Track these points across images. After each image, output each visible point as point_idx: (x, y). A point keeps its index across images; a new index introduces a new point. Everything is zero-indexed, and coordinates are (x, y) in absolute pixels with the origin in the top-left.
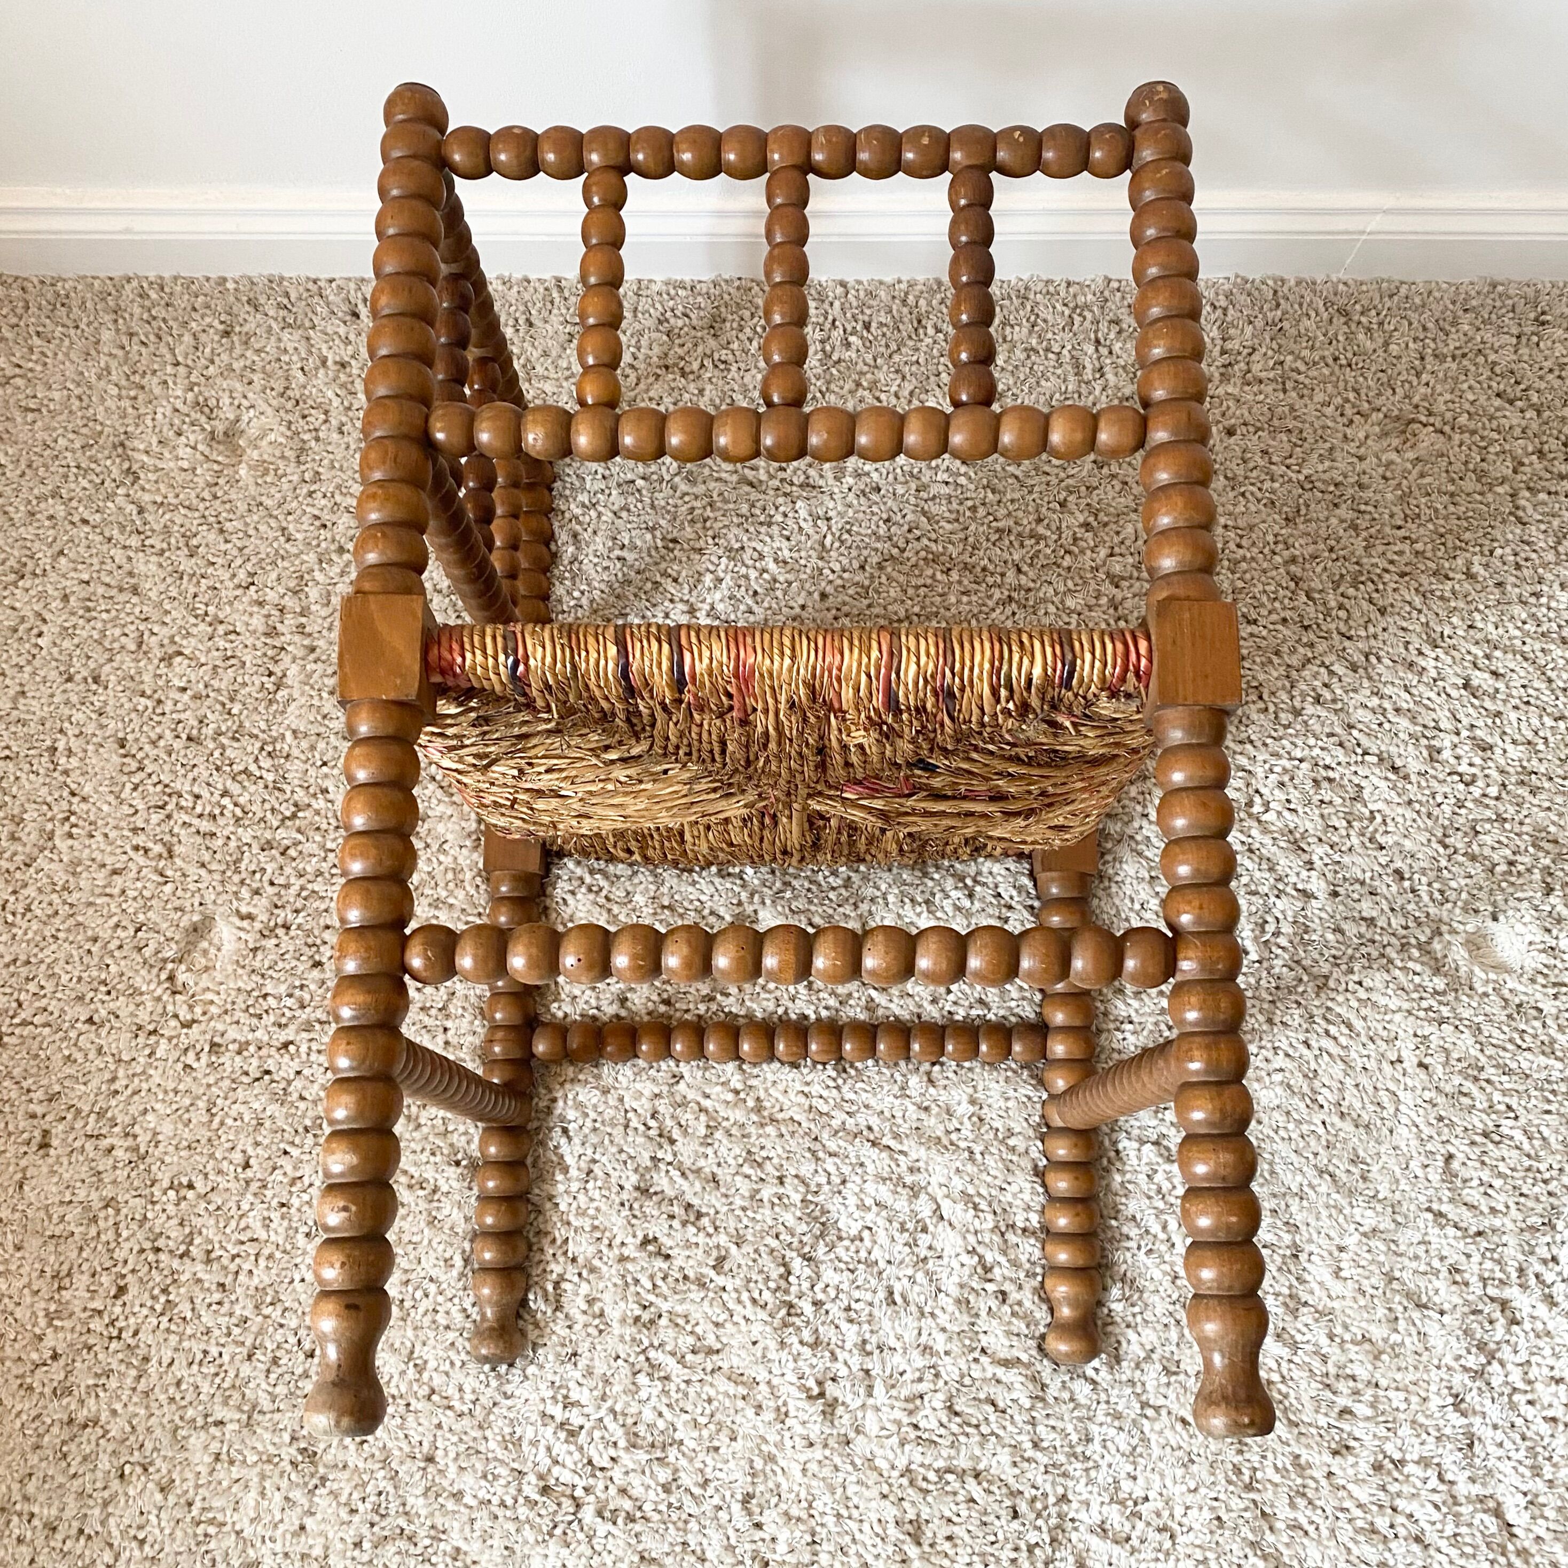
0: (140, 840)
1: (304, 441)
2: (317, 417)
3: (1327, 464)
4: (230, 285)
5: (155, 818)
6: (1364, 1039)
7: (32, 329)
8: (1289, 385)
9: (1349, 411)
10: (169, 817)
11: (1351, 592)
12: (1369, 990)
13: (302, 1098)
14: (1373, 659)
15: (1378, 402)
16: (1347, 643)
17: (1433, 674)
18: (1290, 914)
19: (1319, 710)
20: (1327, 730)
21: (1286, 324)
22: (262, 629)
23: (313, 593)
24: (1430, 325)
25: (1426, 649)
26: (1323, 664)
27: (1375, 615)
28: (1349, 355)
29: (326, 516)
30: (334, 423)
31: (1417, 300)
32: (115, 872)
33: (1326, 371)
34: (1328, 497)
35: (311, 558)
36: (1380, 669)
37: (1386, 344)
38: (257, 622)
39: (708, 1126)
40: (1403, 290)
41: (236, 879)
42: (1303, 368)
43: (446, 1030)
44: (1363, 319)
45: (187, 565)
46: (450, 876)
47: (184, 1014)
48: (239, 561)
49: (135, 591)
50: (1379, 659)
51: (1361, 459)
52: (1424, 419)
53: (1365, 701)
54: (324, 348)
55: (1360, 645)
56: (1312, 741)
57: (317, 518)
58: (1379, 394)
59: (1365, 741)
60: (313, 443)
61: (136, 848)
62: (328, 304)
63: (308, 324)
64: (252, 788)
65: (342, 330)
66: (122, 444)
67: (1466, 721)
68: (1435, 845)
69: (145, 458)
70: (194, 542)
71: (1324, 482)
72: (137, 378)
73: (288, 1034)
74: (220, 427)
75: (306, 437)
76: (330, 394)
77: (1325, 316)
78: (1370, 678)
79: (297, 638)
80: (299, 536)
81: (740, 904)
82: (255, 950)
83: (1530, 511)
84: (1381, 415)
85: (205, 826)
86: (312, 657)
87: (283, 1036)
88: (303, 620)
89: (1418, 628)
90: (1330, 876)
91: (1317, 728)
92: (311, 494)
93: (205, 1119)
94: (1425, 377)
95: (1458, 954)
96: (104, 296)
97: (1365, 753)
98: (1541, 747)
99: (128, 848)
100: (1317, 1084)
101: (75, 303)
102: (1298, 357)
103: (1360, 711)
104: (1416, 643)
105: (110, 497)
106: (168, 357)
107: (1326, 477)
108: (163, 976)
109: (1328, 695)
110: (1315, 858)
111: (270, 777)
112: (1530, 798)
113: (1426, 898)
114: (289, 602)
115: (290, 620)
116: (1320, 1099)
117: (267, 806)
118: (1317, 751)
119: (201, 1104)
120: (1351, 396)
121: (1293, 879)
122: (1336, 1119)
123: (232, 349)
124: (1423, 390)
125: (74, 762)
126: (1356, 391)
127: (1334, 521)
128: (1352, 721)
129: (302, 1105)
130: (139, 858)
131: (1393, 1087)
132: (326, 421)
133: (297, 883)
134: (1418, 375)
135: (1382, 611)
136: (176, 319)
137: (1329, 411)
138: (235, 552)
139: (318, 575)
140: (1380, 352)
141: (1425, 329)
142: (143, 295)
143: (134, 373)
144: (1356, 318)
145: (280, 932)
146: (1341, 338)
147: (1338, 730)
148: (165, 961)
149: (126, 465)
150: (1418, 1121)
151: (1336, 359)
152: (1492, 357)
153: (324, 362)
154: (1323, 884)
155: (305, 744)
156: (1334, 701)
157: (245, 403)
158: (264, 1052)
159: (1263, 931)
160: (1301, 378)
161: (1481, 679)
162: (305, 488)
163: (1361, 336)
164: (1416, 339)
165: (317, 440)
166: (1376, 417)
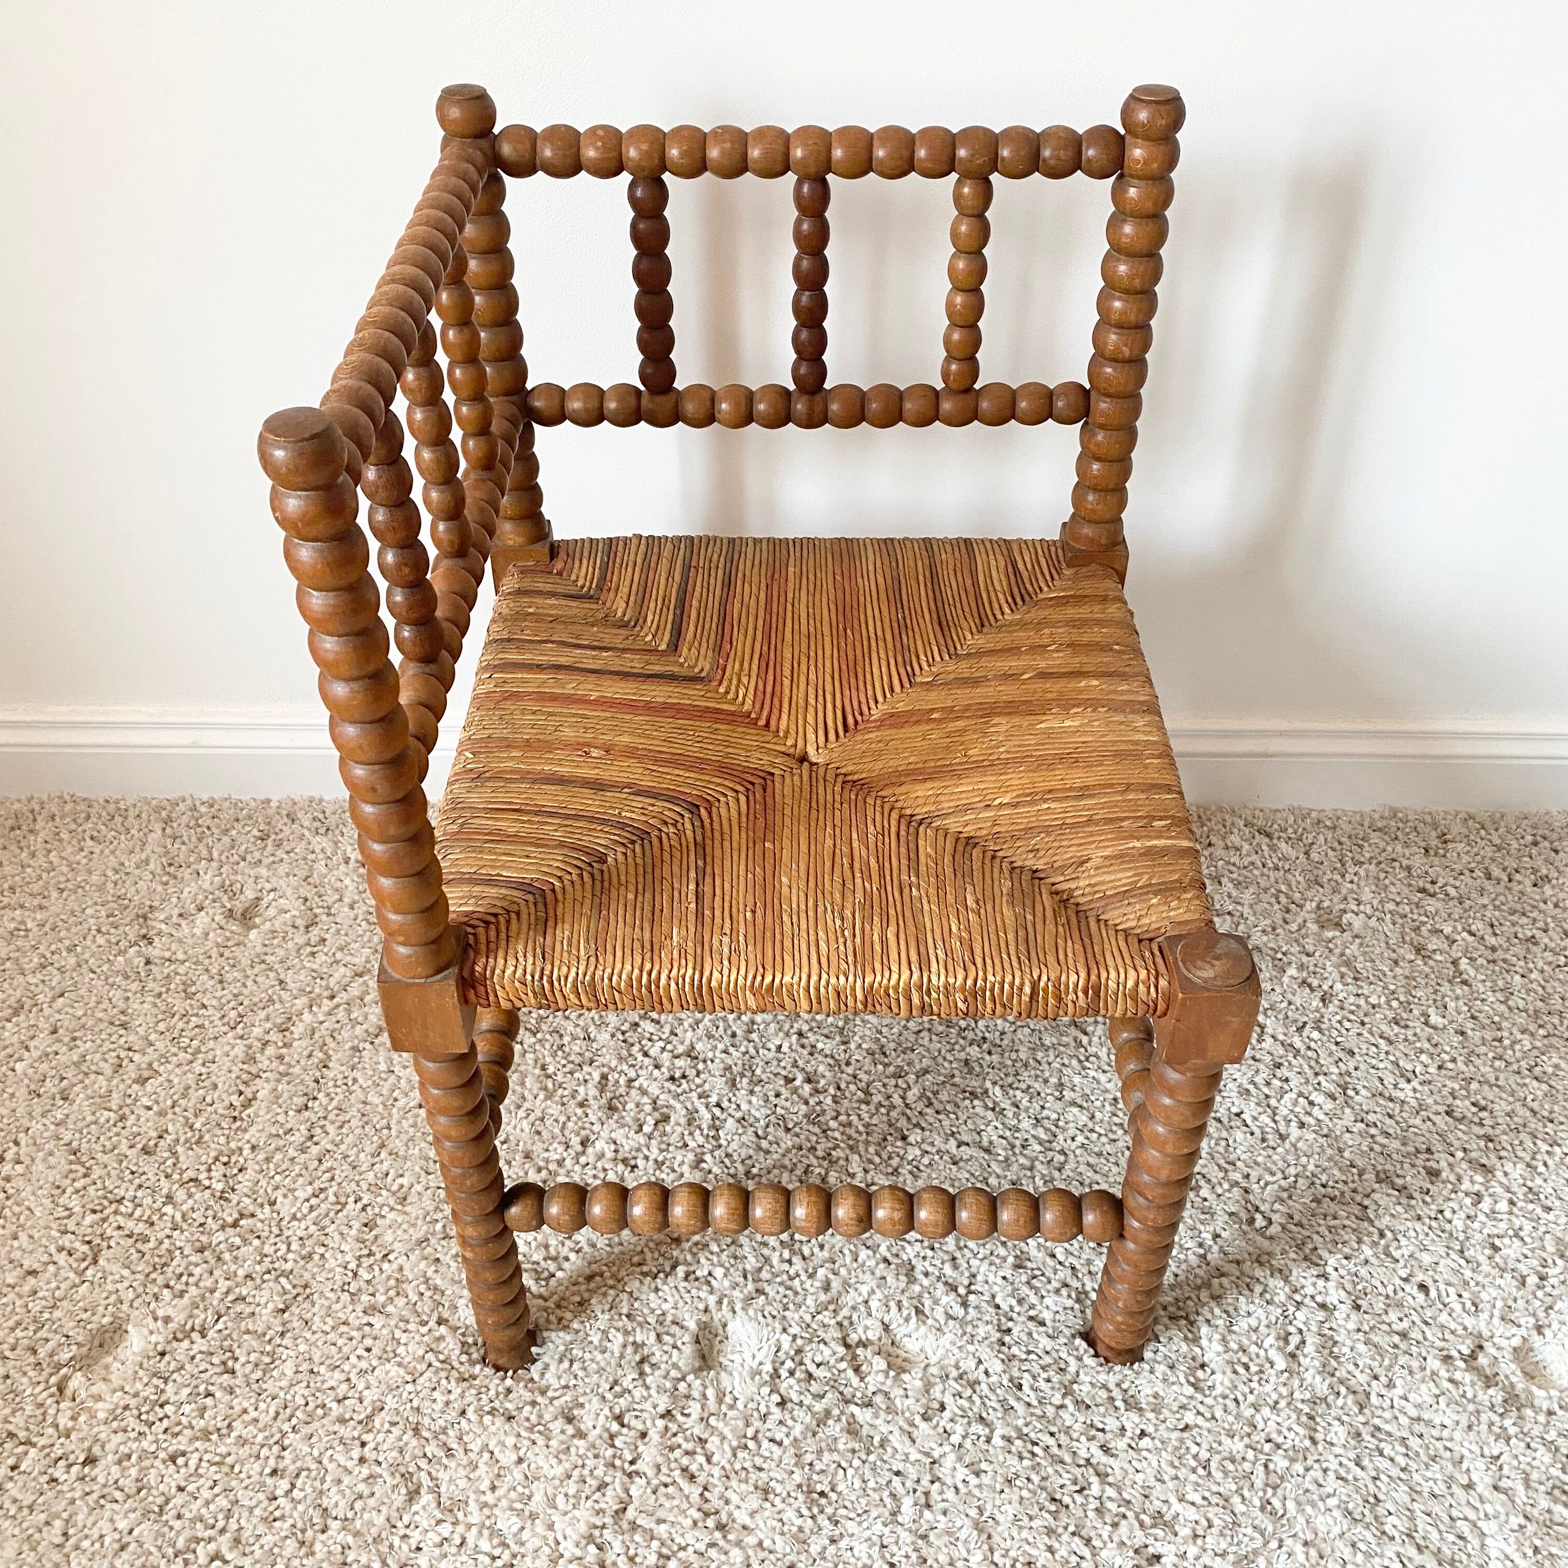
0: (66, 1241)
1: (316, 916)
2: (333, 897)
4: (274, 804)
5: (90, 1218)
6: (1426, 1459)
7: (88, 834)
9: (1283, 899)
10: (104, 1220)
11: (1316, 1036)
12: (1418, 1406)
13: (179, 1517)
15: (1309, 895)
17: (1413, 1103)
18: (1313, 1325)
21: (1214, 840)
22: (241, 1056)
23: (298, 1029)
24: (1343, 840)
25: (1403, 1084)
27: (1344, 1056)
28: (1275, 860)
29: (324, 969)
30: (347, 900)
31: (1328, 823)
32: (33, 1273)
33: (1256, 872)
34: (1278, 962)
35: (301, 1002)
36: (1358, 1100)
37: (1307, 853)
38: (239, 1050)
39: (661, 1555)
40: (1314, 814)
41: (160, 1280)
42: (1234, 869)
43: (363, 1444)
44: (1283, 835)
45: (179, 1004)
46: (392, 1282)
47: (64, 1421)
48: (232, 1004)
49: (124, 1026)
50: (1356, 1091)
52: (1355, 908)
53: (1350, 1127)
54: (348, 849)
55: (1336, 1080)
56: (1304, 1159)
57: (315, 971)
58: (1309, 888)
59: (1358, 1162)
60: (324, 917)
61: (61, 1249)
63: (337, 832)
64: (198, 1196)
66: (145, 918)
67: (1457, 1144)
68: (1454, 1256)
69: (163, 926)
70: (193, 989)
72: (172, 870)
73: (180, 1443)
74: (239, 907)
75: (317, 911)
76: (346, 882)
77: (1248, 833)
79: (274, 1066)
80: (295, 985)
81: (706, 1310)
82: (163, 1354)
83: (1472, 972)
84: (1314, 904)
85: (141, 1228)
87: (175, 1445)
89: (1390, 1066)
90: (1349, 1287)
92: (313, 954)
93: (59, 1540)
94: (1348, 877)
95: (1508, 1368)
96: (158, 810)
98: (1542, 1169)
99: (52, 1249)
100: (1380, 1511)
101: (132, 813)
102: (1228, 863)
104: (1389, 1079)
105: (121, 953)
106: (205, 853)
107: (1273, 946)
108: (53, 1380)
109: (1311, 1121)
110: (1329, 1269)
111: (219, 1187)
112: (1543, 1215)
113: (1457, 1307)
114: (274, 1036)
115: (270, 1051)
116: (1388, 1528)
117: (210, 1213)
119: (58, 1523)
120: (1283, 888)
121: (1309, 1290)
122: (1412, 1552)
123: (264, 848)
124: (1349, 886)
125: (19, 1168)
126: (1288, 885)
129: (177, 1524)
130: (62, 1258)
131: (1472, 1515)
132: (341, 900)
133: (223, 1285)
134: (1343, 876)
135: (1351, 1053)
136: (218, 827)
137: (1265, 898)
138: (230, 997)
140: (1302, 858)
141: (1339, 842)
142: (194, 809)
143: (170, 865)
144: (1276, 834)
145: (195, 1336)
146: (1265, 847)
148: (59, 1367)
149: (144, 931)
150: (1509, 1551)
151: (1263, 864)
152: (1405, 862)
153: (347, 860)
155: (261, 1157)
156: (1318, 1127)
157: (268, 886)
158: (146, 1463)
159: (1287, 1342)
160: (1234, 876)
161: (1462, 1106)
162: (309, 949)
163: (1283, 845)
164: (1334, 850)
165: (328, 915)
166: (1310, 906)
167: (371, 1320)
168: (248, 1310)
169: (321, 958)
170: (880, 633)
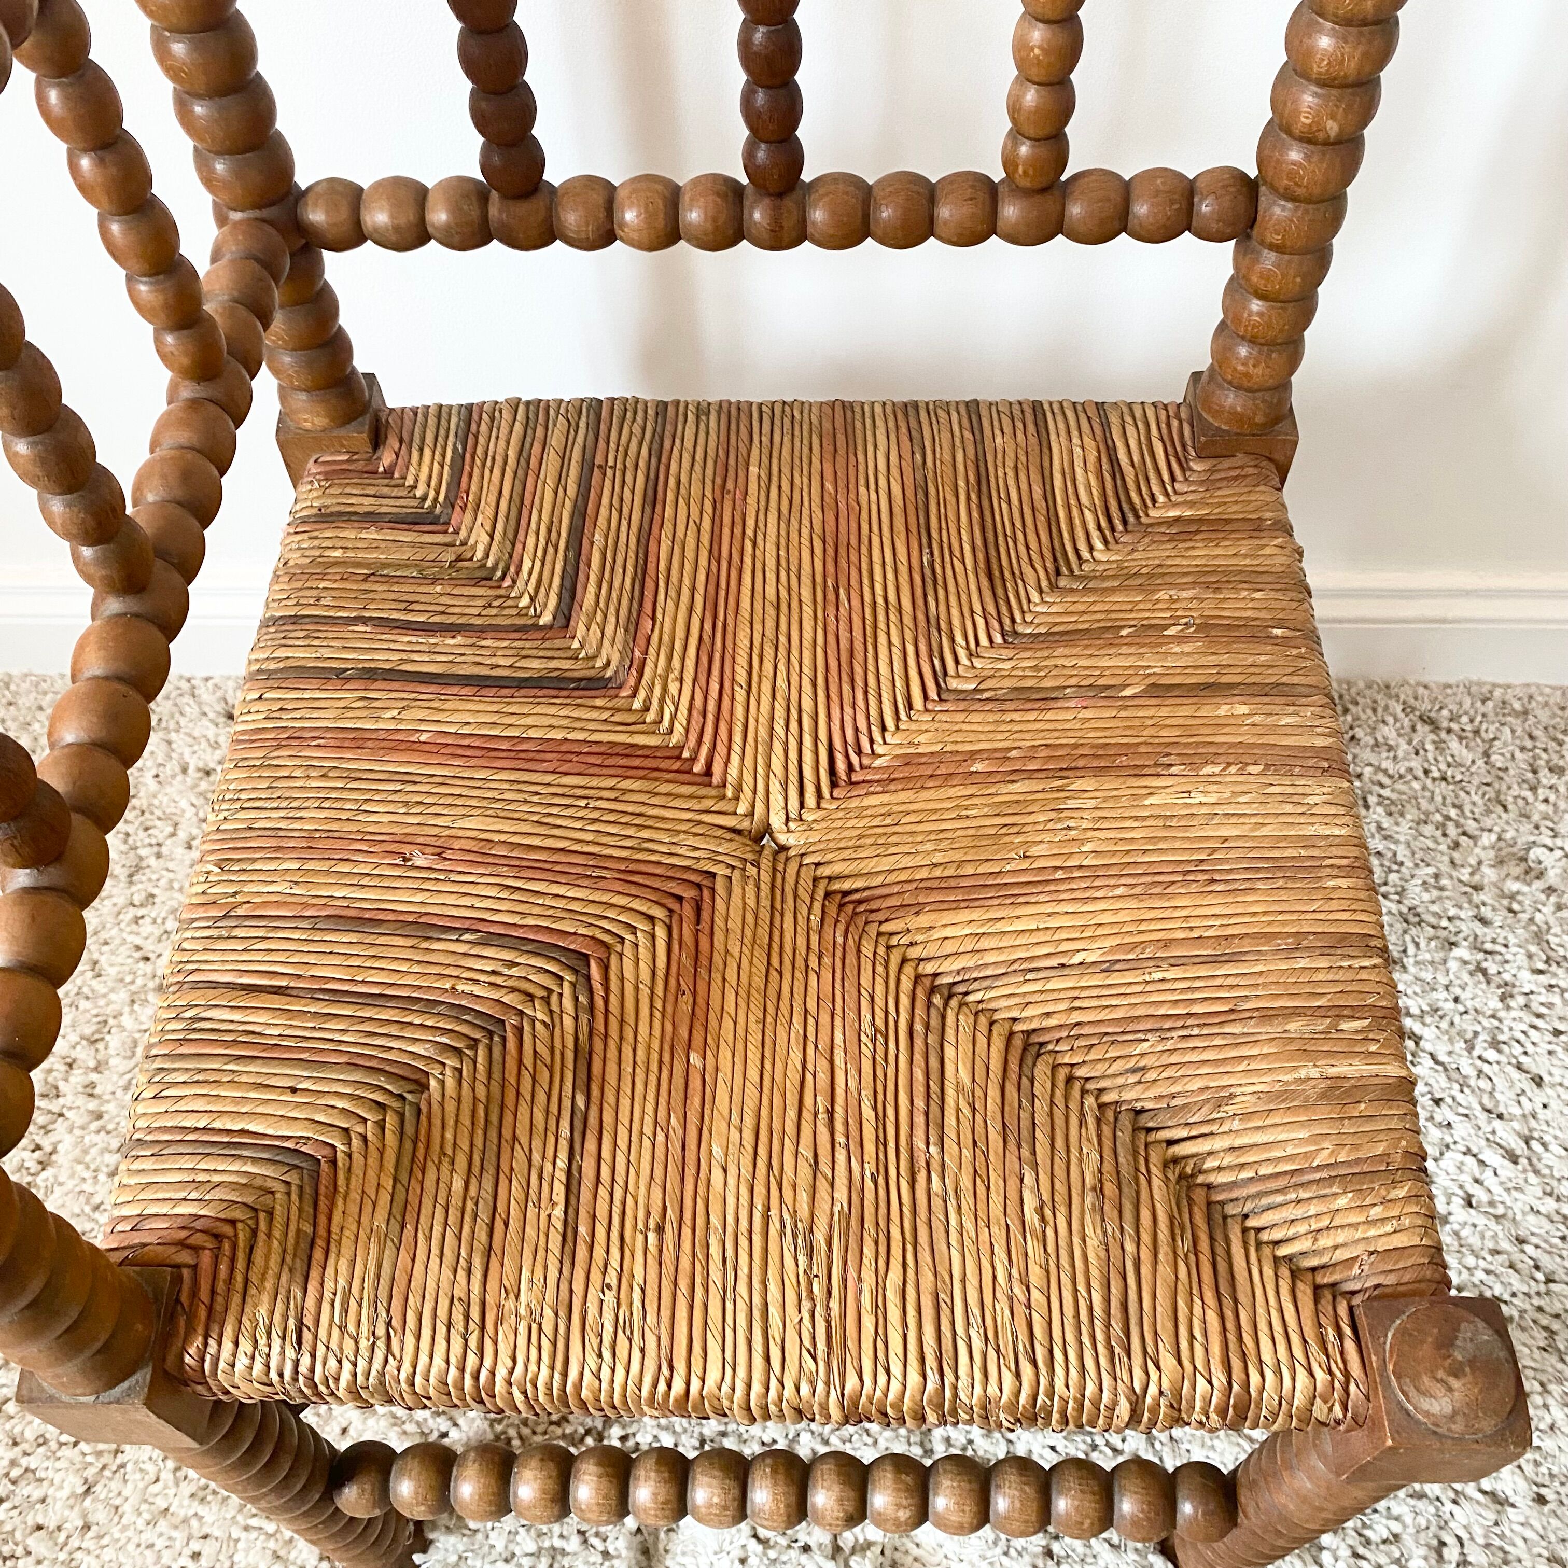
1: (141, 859)
2: (162, 830)
3: (1435, 893)
8: (1372, 800)
9: (1452, 831)
11: (1491, 1055)
14: (1535, 1145)
15: (1488, 822)
16: (1497, 1124)
18: (1478, 1532)
19: (1473, 1216)
20: (1490, 1245)
21: (1359, 733)
23: (114, 1041)
24: (1538, 733)
26: (1468, 1152)
27: (1528, 1086)
28: (1443, 767)
29: (150, 947)
30: (182, 835)
31: (1517, 706)
33: (1416, 785)
34: (1444, 934)
35: (122, 996)
36: (1548, 1159)
37: (1486, 754)
40: (1498, 693)
42: (1386, 781)
44: (1454, 726)
50: (1544, 1145)
51: (1477, 888)
52: (1549, 842)
53: (1537, 1205)
54: (187, 751)
55: (1516, 1125)
56: (1471, 1261)
57: (138, 948)
58: (1488, 812)
59: (1546, 1261)
60: (152, 861)
62: (200, 704)
63: (172, 725)
65: (211, 732)
71: (1436, 915)
75: (143, 852)
76: (184, 804)
77: (1406, 722)
78: (1537, 1172)
79: (81, 1101)
80: (112, 971)
84: (1494, 837)
86: (95, 1125)
88: (94, 1077)
91: (1475, 1241)
92: (137, 920)
94: (1542, 793)
97: (1549, 1281)
102: (1378, 769)
103: (1531, 1218)
107: (1435, 908)
109: (1480, 1194)
115: (78, 1077)
118: (1480, 1275)
120: (1453, 813)
124: (1543, 807)
126: (1459, 807)
127: (1453, 965)
128: (1522, 1233)
132: (173, 835)
134: (1533, 789)
135: (1538, 1081)
136: (14, 719)
137: (1428, 830)
139: (126, 1020)
140: (1480, 763)
141: (1531, 737)
144: (1445, 724)
146: (1429, 747)
147: (1505, 1245)
151: (1426, 772)
153: (184, 771)
154: (1522, 1485)
156: (1492, 1204)
160: (1386, 793)
162: (132, 913)
163: (1454, 744)
164: (1523, 749)
165: (159, 856)
166: (1487, 839)
167: (202, 1510)
168: (37, 1494)
169: (146, 927)
170: (892, 597)
